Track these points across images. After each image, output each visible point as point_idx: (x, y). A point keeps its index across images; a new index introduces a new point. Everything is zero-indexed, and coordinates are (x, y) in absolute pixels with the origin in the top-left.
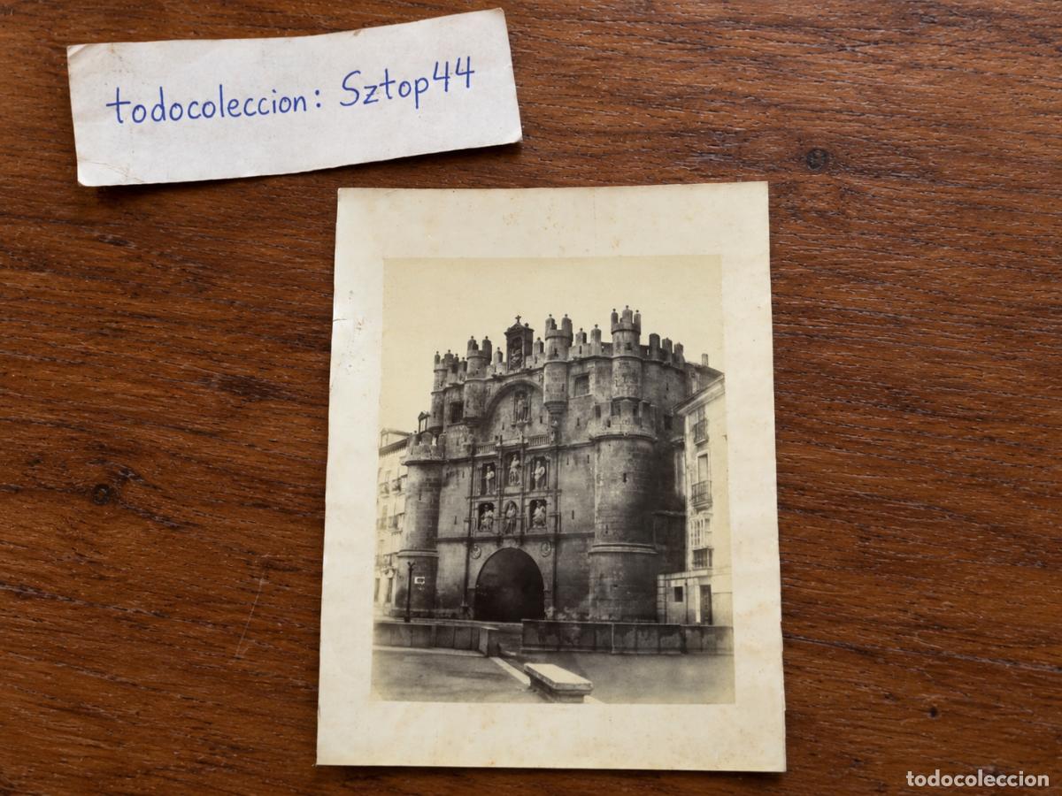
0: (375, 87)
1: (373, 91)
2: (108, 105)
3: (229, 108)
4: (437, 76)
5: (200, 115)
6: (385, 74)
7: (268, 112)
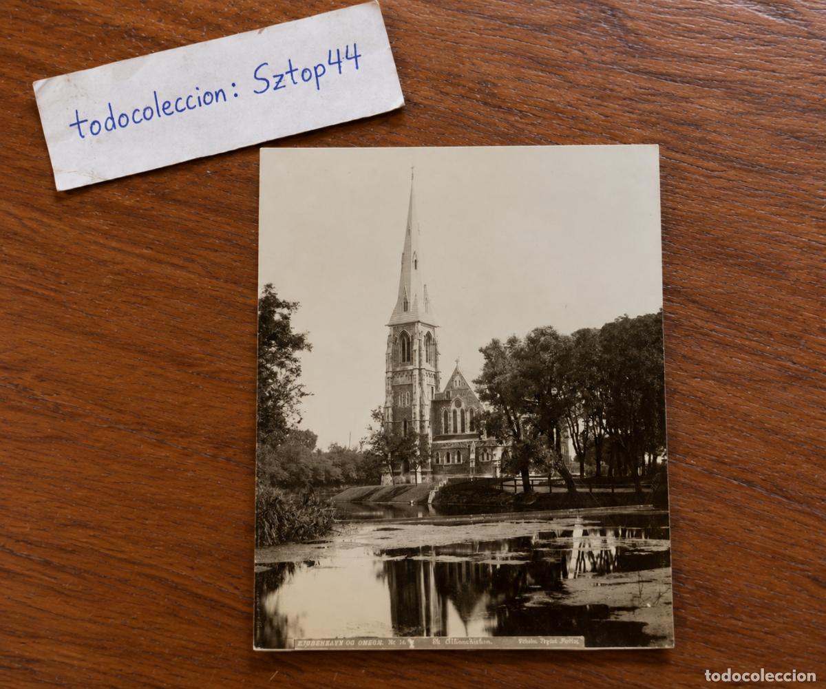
0: (282, 76)
1: (281, 79)
2: (71, 125)
3: (164, 109)
4: (332, 62)
5: (142, 120)
6: (288, 63)
7: (195, 106)
